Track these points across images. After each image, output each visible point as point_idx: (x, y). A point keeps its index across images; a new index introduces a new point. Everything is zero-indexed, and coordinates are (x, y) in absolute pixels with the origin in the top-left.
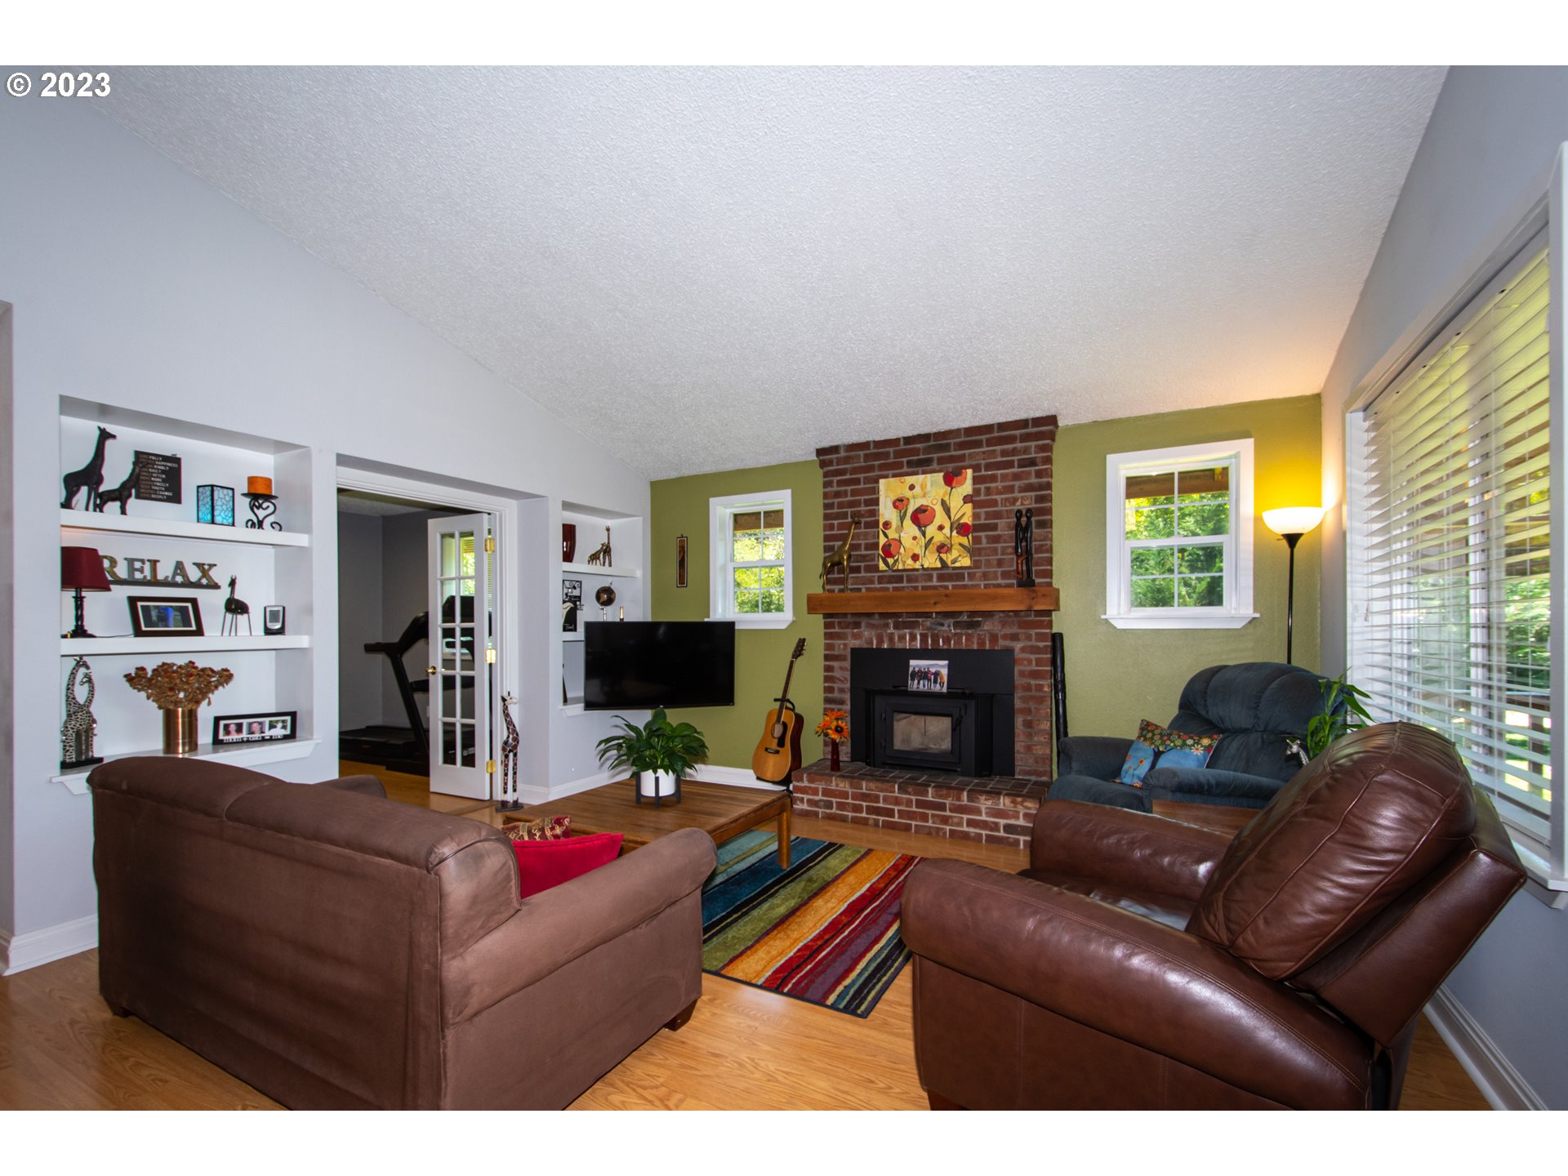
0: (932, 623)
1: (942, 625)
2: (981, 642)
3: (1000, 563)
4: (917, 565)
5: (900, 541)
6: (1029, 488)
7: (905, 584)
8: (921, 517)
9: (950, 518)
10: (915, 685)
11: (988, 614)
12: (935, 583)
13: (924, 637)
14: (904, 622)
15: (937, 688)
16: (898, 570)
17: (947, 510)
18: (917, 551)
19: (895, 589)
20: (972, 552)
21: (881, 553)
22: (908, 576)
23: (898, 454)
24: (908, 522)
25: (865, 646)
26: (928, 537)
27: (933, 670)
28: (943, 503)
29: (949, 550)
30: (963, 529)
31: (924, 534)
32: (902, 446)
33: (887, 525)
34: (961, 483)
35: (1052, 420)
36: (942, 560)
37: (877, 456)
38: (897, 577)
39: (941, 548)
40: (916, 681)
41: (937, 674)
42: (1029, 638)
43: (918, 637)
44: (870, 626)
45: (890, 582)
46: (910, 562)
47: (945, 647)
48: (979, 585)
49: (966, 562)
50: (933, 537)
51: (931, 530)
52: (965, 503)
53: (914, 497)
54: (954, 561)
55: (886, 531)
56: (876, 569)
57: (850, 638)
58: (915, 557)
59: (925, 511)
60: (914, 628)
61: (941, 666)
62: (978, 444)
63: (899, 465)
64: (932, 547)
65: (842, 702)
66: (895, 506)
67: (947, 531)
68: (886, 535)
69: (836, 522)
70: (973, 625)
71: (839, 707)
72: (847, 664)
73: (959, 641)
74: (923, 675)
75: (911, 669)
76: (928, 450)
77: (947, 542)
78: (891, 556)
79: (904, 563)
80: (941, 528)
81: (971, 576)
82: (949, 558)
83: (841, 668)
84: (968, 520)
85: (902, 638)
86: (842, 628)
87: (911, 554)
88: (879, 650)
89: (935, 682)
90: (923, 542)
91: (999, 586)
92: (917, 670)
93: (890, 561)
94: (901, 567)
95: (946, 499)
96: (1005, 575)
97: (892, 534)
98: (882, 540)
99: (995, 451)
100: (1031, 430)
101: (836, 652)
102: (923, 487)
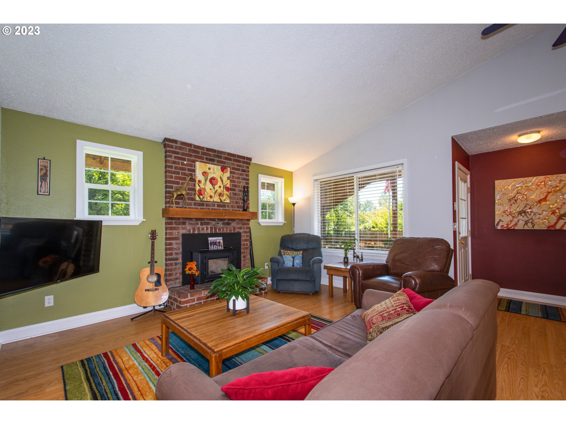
0: (215, 223)
1: (219, 224)
2: (231, 230)
3: (236, 203)
4: (212, 200)
5: (205, 189)
6: (244, 179)
7: (205, 207)
8: (213, 181)
9: (223, 184)
10: (212, 248)
11: (233, 220)
12: (216, 208)
13: (211, 228)
14: (205, 223)
15: (220, 248)
16: (204, 201)
17: (222, 181)
18: (212, 194)
19: (201, 208)
20: (230, 198)
21: (197, 192)
22: (206, 204)
23: (203, 154)
24: (208, 182)
25: (188, 233)
26: (216, 190)
27: (218, 241)
28: (221, 178)
29: (223, 196)
30: (228, 189)
31: (214, 188)
32: (205, 151)
33: (200, 181)
34: (227, 172)
35: (250, 159)
36: (220, 199)
37: (194, 151)
38: (202, 204)
39: (220, 195)
40: (212, 246)
41: (219, 242)
42: (244, 228)
43: (209, 228)
44: (190, 224)
45: (199, 206)
46: (209, 198)
47: (219, 232)
48: (230, 210)
49: (228, 201)
50: (217, 190)
51: (217, 187)
52: (228, 180)
53: (210, 173)
54: (225, 200)
55: (200, 184)
56: (194, 199)
57: (181, 229)
58: (211, 197)
59: (214, 179)
60: (208, 225)
61: (220, 239)
62: (230, 160)
63: (203, 158)
64: (217, 194)
65: (177, 259)
66: (203, 175)
67: (222, 188)
68: (199, 186)
69: (174, 175)
70: (228, 224)
71: (175, 261)
72: (180, 241)
73: (223, 230)
74: (215, 243)
75: (209, 242)
76: (214, 156)
77: (222, 193)
78: (201, 195)
79: (207, 198)
80: (220, 187)
81: (228, 206)
82: (223, 199)
83: (176, 243)
84: (228, 186)
85: (203, 229)
86: (177, 225)
87: (209, 195)
88: (193, 234)
89: (219, 246)
90: (214, 191)
91: (236, 210)
92: (212, 241)
93: (201, 197)
94: (205, 200)
95: (222, 176)
96: (238, 207)
97: (202, 186)
98: (197, 188)
99: (235, 164)
100: (245, 160)
101: (174, 236)
102: (214, 170)
